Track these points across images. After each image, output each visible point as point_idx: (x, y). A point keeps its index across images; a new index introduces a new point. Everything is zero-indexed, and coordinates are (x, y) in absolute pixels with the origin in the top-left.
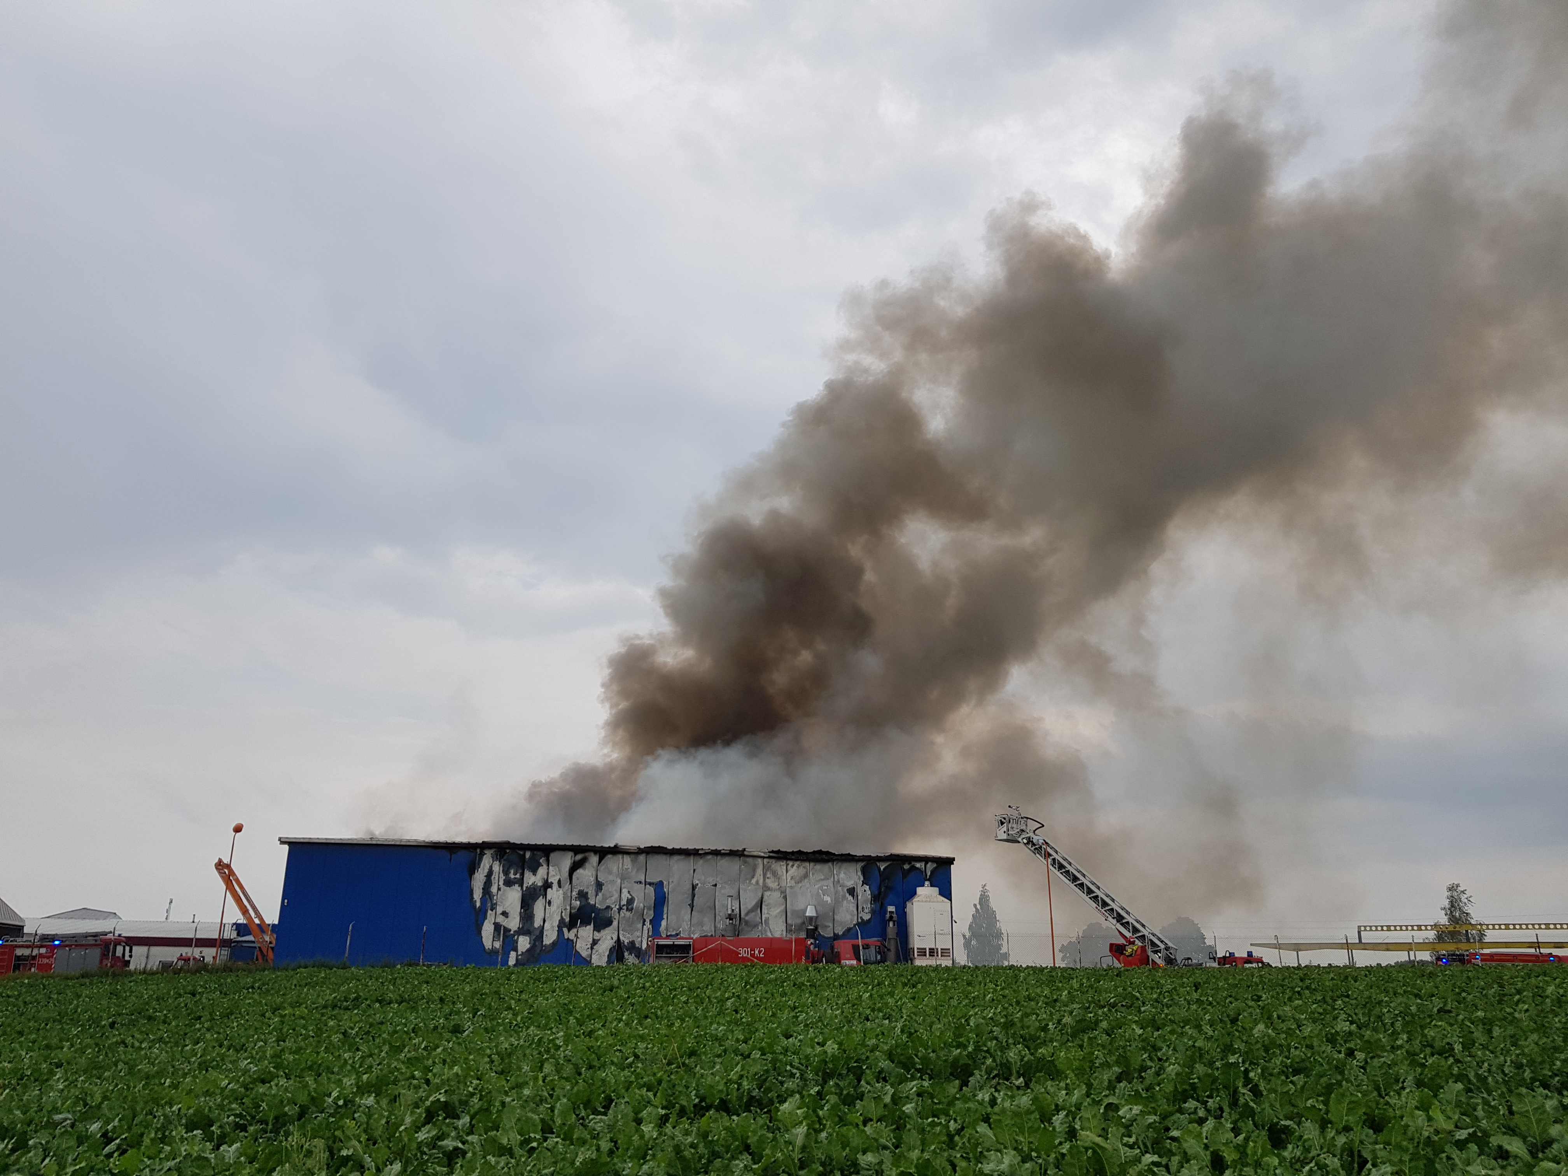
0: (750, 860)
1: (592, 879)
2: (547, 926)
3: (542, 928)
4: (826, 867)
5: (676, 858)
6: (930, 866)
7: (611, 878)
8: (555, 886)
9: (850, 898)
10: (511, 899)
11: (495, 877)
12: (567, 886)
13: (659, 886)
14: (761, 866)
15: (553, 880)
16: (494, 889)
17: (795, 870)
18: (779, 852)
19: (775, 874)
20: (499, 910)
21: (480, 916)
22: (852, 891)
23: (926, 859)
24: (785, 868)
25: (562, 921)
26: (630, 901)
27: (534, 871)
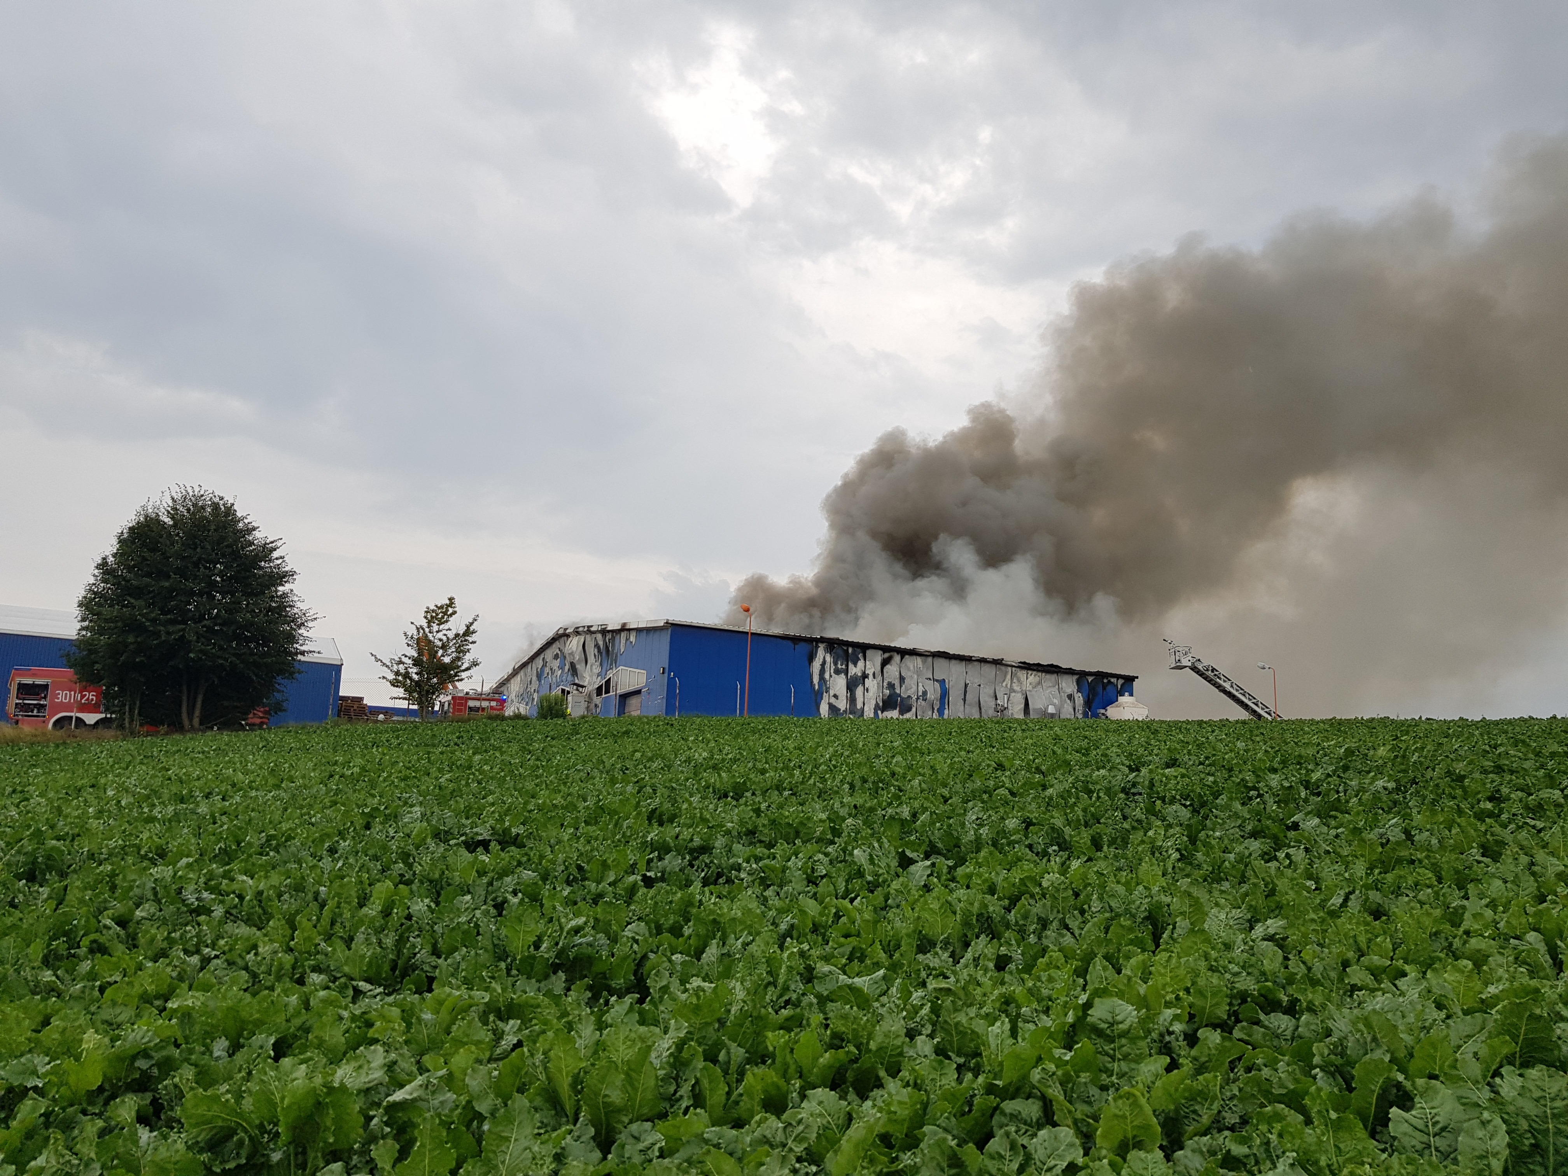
0: (1003, 668)
1: (897, 674)
2: (866, 709)
3: (863, 710)
4: (1054, 677)
5: (953, 662)
6: (1121, 682)
7: (909, 674)
8: (871, 677)
9: (1069, 701)
10: (839, 684)
11: (827, 666)
12: (880, 678)
13: (942, 682)
14: (1010, 673)
15: (870, 672)
16: (827, 676)
17: (1033, 677)
18: (1024, 663)
19: (1019, 680)
20: (832, 693)
21: (818, 697)
22: (1070, 697)
23: (1118, 677)
24: (1026, 676)
25: (877, 705)
26: (925, 693)
27: (855, 665)
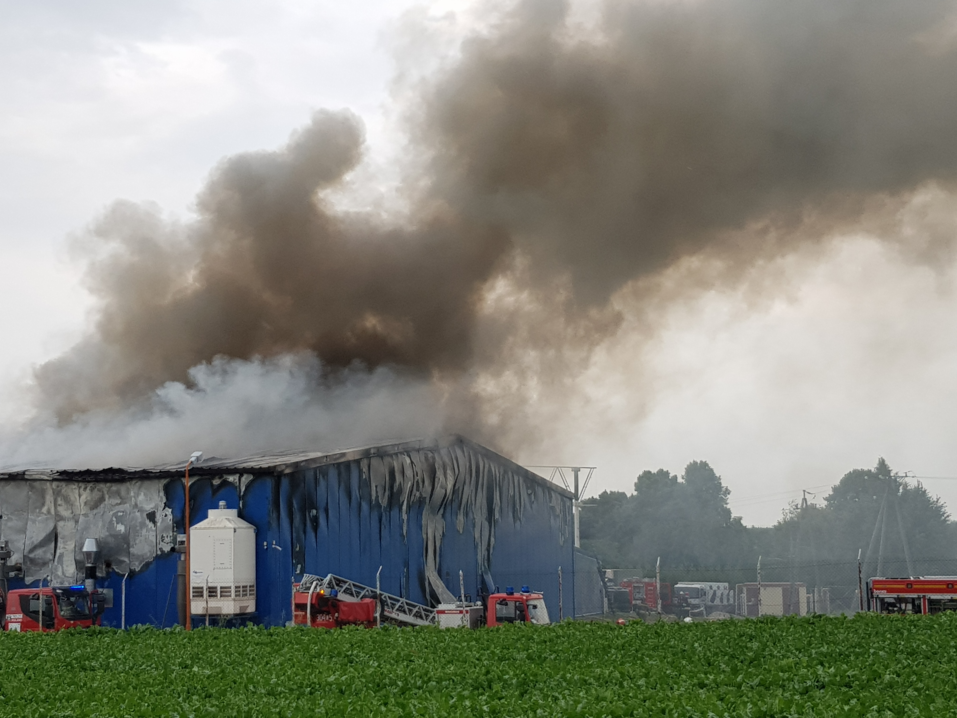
9: (151, 525)
14: (51, 492)
17: (88, 493)
19: (67, 500)
22: (151, 516)
23: (241, 471)
24: (77, 491)
